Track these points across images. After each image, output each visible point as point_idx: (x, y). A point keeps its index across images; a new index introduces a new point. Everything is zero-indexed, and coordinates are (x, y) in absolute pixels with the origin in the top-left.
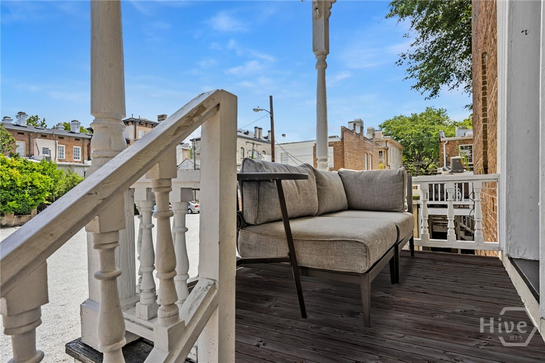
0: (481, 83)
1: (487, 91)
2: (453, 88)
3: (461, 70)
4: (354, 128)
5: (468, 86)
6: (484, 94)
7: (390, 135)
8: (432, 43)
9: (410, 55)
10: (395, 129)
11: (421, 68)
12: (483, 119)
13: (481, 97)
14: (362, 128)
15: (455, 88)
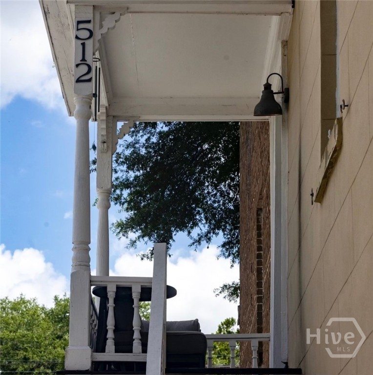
0: (256, 248)
1: (263, 260)
6: (259, 263)
12: (258, 298)
13: (255, 267)
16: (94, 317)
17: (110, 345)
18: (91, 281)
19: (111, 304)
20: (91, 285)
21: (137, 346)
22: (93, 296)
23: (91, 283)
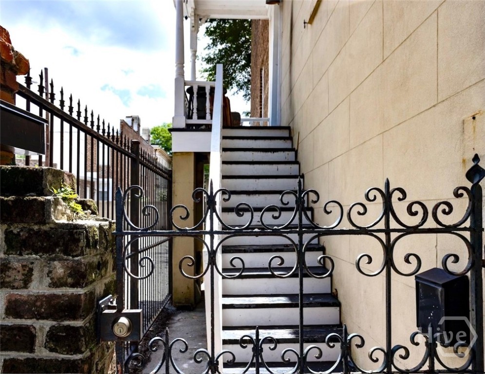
2: (234, 94)
3: (240, 80)
4: (132, 124)
5: (246, 95)
7: (157, 144)
8: (220, 51)
9: (203, 58)
10: (164, 137)
11: (210, 71)
14: (139, 125)
15: (236, 94)
16: (186, 102)
17: (195, 116)
18: (185, 83)
19: (195, 95)
20: (185, 85)
21: (208, 116)
22: (187, 93)
23: (185, 84)
